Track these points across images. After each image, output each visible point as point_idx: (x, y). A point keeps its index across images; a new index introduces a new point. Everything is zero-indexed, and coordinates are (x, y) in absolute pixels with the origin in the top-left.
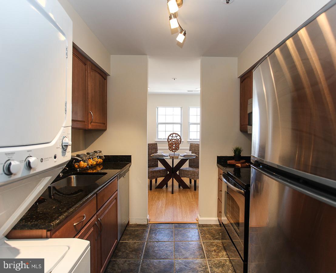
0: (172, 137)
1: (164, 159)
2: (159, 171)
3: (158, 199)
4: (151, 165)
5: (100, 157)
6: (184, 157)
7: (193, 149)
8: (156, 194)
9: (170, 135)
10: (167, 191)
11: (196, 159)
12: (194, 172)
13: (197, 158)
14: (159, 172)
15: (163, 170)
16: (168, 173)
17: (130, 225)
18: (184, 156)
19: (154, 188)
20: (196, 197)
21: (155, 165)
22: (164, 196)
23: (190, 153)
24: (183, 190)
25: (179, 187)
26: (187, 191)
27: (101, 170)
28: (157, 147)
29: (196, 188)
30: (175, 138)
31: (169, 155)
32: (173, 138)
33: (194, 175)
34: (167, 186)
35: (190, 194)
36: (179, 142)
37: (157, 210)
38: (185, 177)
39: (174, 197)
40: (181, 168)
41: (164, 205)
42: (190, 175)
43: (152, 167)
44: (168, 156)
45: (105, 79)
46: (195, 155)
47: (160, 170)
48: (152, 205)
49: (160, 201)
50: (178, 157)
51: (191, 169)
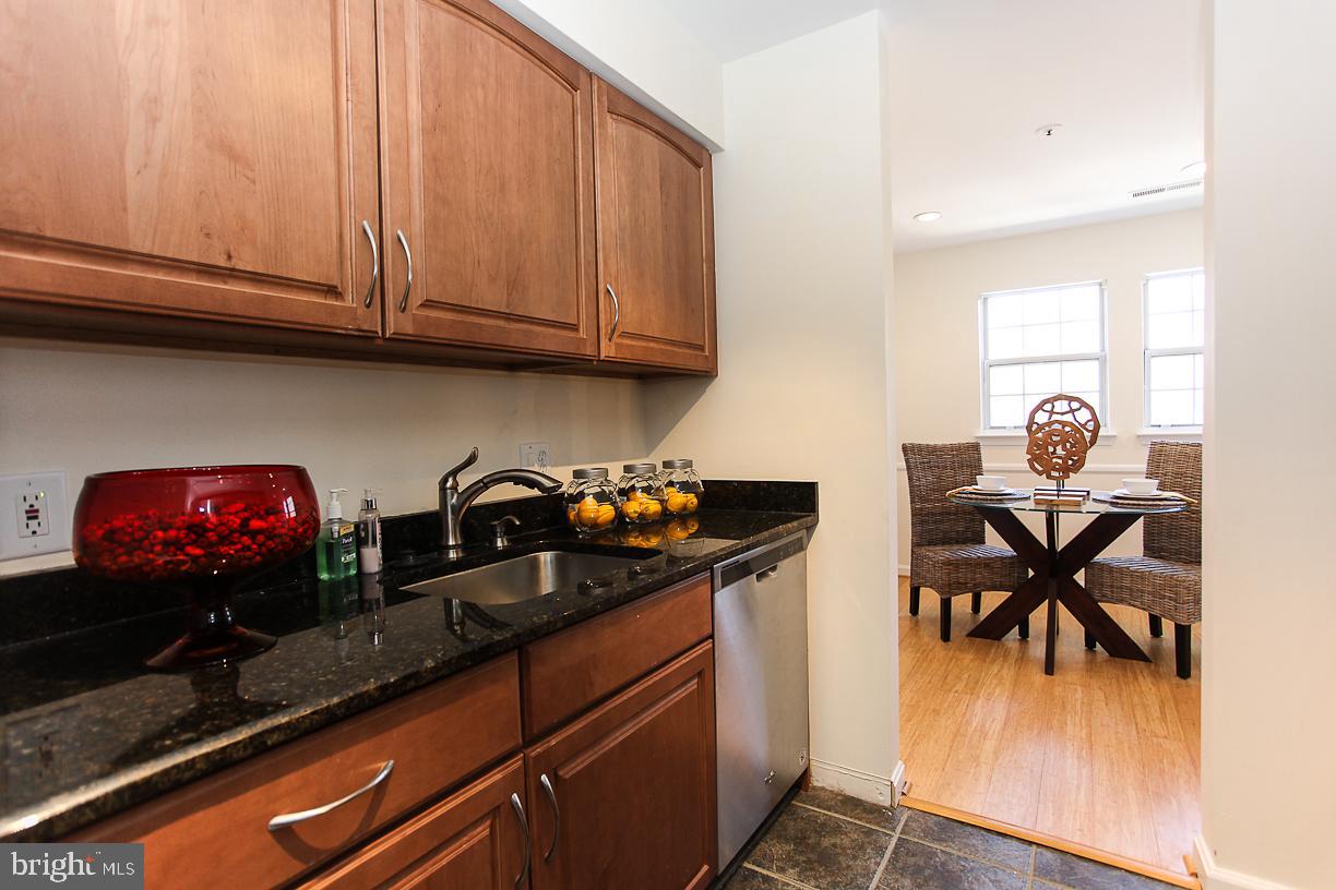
0: (1052, 412)
1: (1007, 510)
2: (988, 563)
3: (973, 688)
4: (954, 535)
5: (686, 487)
6: (1112, 503)
7: (1170, 469)
8: (967, 661)
9: (1040, 407)
10: (1023, 659)
11: (1189, 518)
12: (1173, 584)
13: (1193, 514)
14: (987, 565)
15: (1002, 558)
16: (1031, 573)
17: (814, 788)
18: (1117, 500)
19: (966, 633)
20: (1189, 718)
21: (969, 535)
22: (1002, 678)
23: (1150, 488)
24: (1106, 661)
25: (1090, 645)
26: (1134, 673)
27: (688, 538)
28: (979, 459)
29: (1185, 663)
30: (1068, 418)
31: (1035, 495)
32: (1055, 417)
33: (1175, 601)
34: (1024, 634)
35: (1149, 690)
36: (1087, 435)
37: (953, 741)
38: (1121, 601)
39: (1058, 691)
40: (1099, 557)
41: (997, 726)
42: (1153, 594)
43: (957, 543)
44: (1028, 498)
45: (698, 166)
46: (1182, 500)
47: (989, 559)
48: (936, 712)
49: (978, 697)
50: (1078, 504)
51: (1157, 566)
